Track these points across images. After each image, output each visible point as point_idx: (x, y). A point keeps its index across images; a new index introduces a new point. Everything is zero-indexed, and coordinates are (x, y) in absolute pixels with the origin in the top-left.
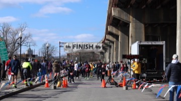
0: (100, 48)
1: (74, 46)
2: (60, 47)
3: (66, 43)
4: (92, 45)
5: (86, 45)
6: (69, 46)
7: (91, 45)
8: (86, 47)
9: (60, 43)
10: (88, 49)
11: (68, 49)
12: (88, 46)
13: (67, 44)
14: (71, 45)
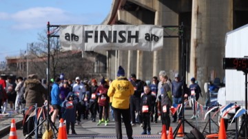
0: (156, 39)
1: (86, 36)
2: (49, 36)
3: (65, 27)
4: (137, 32)
5: (121, 33)
6: (73, 35)
7: (133, 34)
8: (118, 38)
9: (49, 26)
10: (126, 44)
11: (70, 43)
12: (126, 35)
13: (69, 30)
14: (79, 33)
